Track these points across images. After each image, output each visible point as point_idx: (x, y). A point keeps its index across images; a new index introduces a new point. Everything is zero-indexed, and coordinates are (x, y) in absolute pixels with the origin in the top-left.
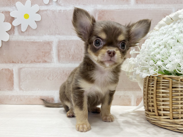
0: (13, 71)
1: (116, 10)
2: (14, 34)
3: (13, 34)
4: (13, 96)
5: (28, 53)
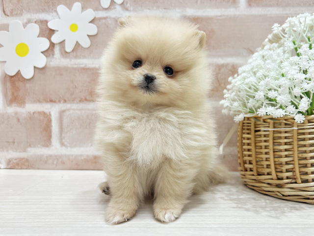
0: (50, 115)
1: (217, 16)
2: (55, 56)
3: (51, 56)
4: (51, 156)
5: (76, 87)
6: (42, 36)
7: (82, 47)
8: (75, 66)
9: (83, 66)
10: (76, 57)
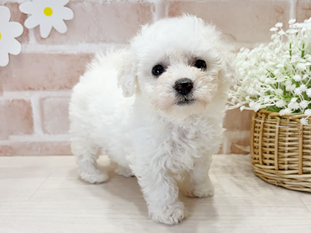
0: (30, 103)
2: (30, 42)
3: (26, 42)
4: (34, 143)
5: (54, 74)
6: (14, 21)
7: (58, 33)
8: (52, 53)
9: (60, 52)
10: (53, 43)
